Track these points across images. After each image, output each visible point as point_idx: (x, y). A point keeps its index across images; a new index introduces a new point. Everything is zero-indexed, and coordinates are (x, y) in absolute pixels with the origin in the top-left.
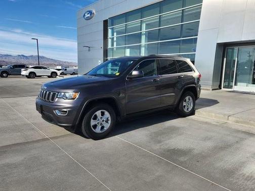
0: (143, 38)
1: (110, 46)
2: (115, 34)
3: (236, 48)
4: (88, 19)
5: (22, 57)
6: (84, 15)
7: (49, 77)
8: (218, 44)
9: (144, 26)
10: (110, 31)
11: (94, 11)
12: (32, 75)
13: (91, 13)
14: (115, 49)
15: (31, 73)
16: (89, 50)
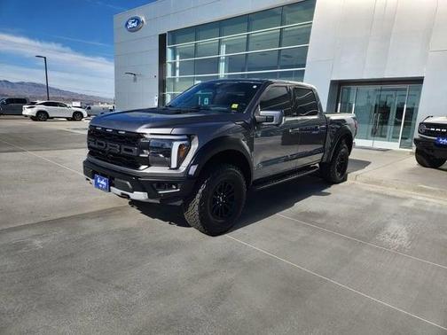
0: (222, 66)
1: (169, 75)
2: (178, 57)
3: (354, 88)
4: (133, 30)
5: (4, 84)
6: (127, 24)
7: (68, 119)
8: (332, 81)
9: (223, 48)
10: (169, 52)
11: (143, 19)
12: (42, 116)
13: (138, 20)
14: (177, 80)
15: (39, 112)
16: (135, 80)
